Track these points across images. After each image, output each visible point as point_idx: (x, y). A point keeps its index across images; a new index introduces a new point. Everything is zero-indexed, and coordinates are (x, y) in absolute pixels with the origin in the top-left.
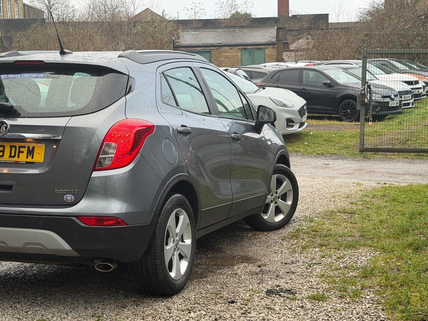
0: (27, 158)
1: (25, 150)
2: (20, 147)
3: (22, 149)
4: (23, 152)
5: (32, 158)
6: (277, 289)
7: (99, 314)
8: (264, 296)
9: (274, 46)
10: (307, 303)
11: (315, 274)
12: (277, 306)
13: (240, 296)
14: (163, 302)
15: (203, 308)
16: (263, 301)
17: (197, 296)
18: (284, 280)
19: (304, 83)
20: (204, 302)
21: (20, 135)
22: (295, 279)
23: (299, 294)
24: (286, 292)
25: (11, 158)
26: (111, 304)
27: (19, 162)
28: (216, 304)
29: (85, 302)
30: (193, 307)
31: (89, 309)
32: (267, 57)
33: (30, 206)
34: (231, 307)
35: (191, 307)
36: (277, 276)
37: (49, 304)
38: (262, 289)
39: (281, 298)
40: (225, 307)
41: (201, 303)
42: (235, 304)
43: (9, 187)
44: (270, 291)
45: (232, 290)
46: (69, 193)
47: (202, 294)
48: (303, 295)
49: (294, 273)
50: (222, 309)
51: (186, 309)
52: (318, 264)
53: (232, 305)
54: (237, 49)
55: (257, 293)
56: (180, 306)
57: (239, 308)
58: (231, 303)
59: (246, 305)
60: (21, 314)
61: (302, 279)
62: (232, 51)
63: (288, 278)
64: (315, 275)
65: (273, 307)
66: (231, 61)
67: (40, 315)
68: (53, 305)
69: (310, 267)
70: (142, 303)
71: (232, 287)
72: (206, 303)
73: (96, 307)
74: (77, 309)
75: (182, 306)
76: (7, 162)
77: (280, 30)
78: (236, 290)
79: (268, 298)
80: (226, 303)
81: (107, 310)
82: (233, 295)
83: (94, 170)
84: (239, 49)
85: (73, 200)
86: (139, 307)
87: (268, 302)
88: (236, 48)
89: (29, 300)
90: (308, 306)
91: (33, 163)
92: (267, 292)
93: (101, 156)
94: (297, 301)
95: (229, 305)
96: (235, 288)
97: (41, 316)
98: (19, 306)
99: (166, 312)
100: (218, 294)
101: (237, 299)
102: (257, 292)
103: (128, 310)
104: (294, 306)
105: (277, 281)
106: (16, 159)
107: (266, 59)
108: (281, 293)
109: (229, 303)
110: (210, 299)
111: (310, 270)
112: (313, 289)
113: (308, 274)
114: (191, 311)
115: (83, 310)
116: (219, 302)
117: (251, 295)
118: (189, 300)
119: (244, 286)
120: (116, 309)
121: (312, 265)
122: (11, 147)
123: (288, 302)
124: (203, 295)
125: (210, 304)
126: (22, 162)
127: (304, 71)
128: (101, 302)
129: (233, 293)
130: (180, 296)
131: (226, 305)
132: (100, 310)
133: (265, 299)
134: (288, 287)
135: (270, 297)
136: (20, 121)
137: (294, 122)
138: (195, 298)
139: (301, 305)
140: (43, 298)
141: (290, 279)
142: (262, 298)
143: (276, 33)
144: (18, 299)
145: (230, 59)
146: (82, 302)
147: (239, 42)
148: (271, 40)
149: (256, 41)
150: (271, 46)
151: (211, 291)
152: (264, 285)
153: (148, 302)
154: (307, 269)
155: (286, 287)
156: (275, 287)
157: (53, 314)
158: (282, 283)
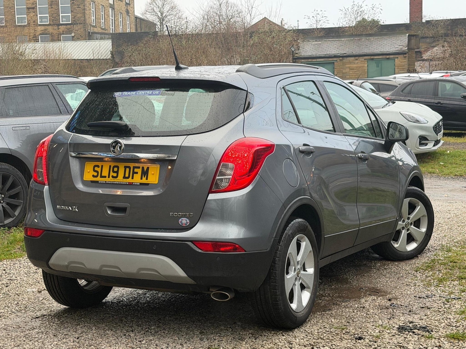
0: (141, 179)
1: (139, 171)
2: (134, 168)
3: (136, 170)
4: (137, 173)
5: (147, 179)
6: (411, 325)
7: (216, 346)
8: (395, 333)
9: (405, 55)
10: (445, 342)
11: (454, 310)
12: (410, 344)
13: (368, 332)
14: (283, 336)
15: (327, 344)
16: (394, 338)
17: (320, 330)
18: (419, 316)
19: (440, 95)
20: (328, 337)
21: (135, 155)
22: (431, 316)
23: (436, 332)
24: (420, 329)
25: (125, 179)
26: (227, 336)
27: (134, 184)
28: (342, 340)
29: (200, 333)
30: (317, 342)
31: (204, 340)
32: (397, 68)
33: (144, 230)
34: (358, 344)
35: (314, 342)
36: (410, 311)
37: (163, 334)
38: (394, 325)
39: (415, 336)
40: (351, 343)
41: (325, 338)
42: (362, 340)
43: (123, 210)
44: (402, 328)
45: (360, 325)
46: (184, 216)
47: (326, 329)
48: (440, 333)
49: (429, 308)
50: (349, 345)
51: (308, 344)
52: (458, 299)
53: (360, 341)
54: (363, 60)
55: (387, 330)
56: (302, 341)
57: (368, 345)
58: (359, 340)
59: (376, 342)
60: (135, 343)
61: (438, 316)
62: (357, 61)
63: (422, 313)
64: (454, 312)
65: (406, 345)
66: (356, 72)
67: (154, 345)
68: (167, 335)
69: (448, 302)
70: (261, 336)
71: (359, 322)
72: (331, 338)
73: (212, 338)
74: (192, 340)
75: (305, 340)
76: (121, 183)
77: (412, 38)
78: (363, 325)
79: (400, 335)
80: (353, 340)
81: (223, 342)
82: (360, 330)
83: (211, 192)
84: (365, 59)
85: (189, 224)
86: (258, 340)
87: (400, 340)
88: (361, 59)
89: (142, 329)
90: (446, 346)
91: (148, 184)
92: (399, 329)
93: (217, 178)
94: (433, 340)
95: (356, 341)
96: (363, 323)
97: (156, 346)
98: (132, 335)
99: (287, 346)
100: (343, 329)
101: (365, 336)
102: (387, 328)
103: (246, 343)
104: (430, 345)
105: (410, 317)
106: (130, 180)
107: (396, 70)
108: (415, 331)
109: (356, 339)
110: (335, 334)
111: (448, 306)
112: (452, 327)
113: (445, 309)
114: (314, 346)
115: (199, 341)
116: (345, 338)
117: (381, 331)
118: (312, 334)
119: (373, 322)
120: (233, 342)
121: (450, 300)
122: (126, 167)
123: (423, 340)
124: (328, 330)
125: (335, 340)
126: (136, 184)
127: (440, 83)
128: (217, 333)
129: (361, 329)
130: (302, 330)
131: (352, 341)
132: (216, 342)
133: (396, 336)
134: (423, 323)
135: (402, 335)
136: (134, 141)
137: (428, 140)
138: (318, 332)
139: (438, 344)
140: (157, 327)
141: (425, 315)
142: (393, 336)
143: (407, 40)
144: (131, 327)
145: (356, 70)
146: (198, 333)
147: (366, 52)
148: (401, 49)
149: (385, 50)
150: (402, 56)
151: (336, 325)
152: (395, 320)
153: (267, 334)
154: (444, 304)
155: (420, 323)
156: (408, 324)
157: (168, 344)
158: (416, 319)
